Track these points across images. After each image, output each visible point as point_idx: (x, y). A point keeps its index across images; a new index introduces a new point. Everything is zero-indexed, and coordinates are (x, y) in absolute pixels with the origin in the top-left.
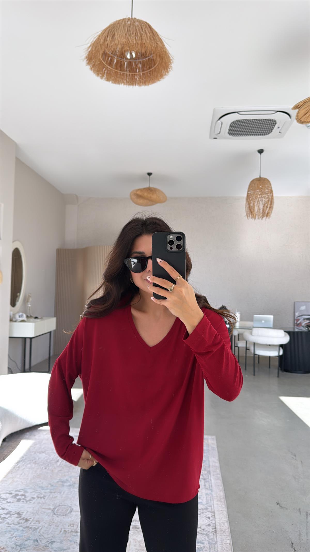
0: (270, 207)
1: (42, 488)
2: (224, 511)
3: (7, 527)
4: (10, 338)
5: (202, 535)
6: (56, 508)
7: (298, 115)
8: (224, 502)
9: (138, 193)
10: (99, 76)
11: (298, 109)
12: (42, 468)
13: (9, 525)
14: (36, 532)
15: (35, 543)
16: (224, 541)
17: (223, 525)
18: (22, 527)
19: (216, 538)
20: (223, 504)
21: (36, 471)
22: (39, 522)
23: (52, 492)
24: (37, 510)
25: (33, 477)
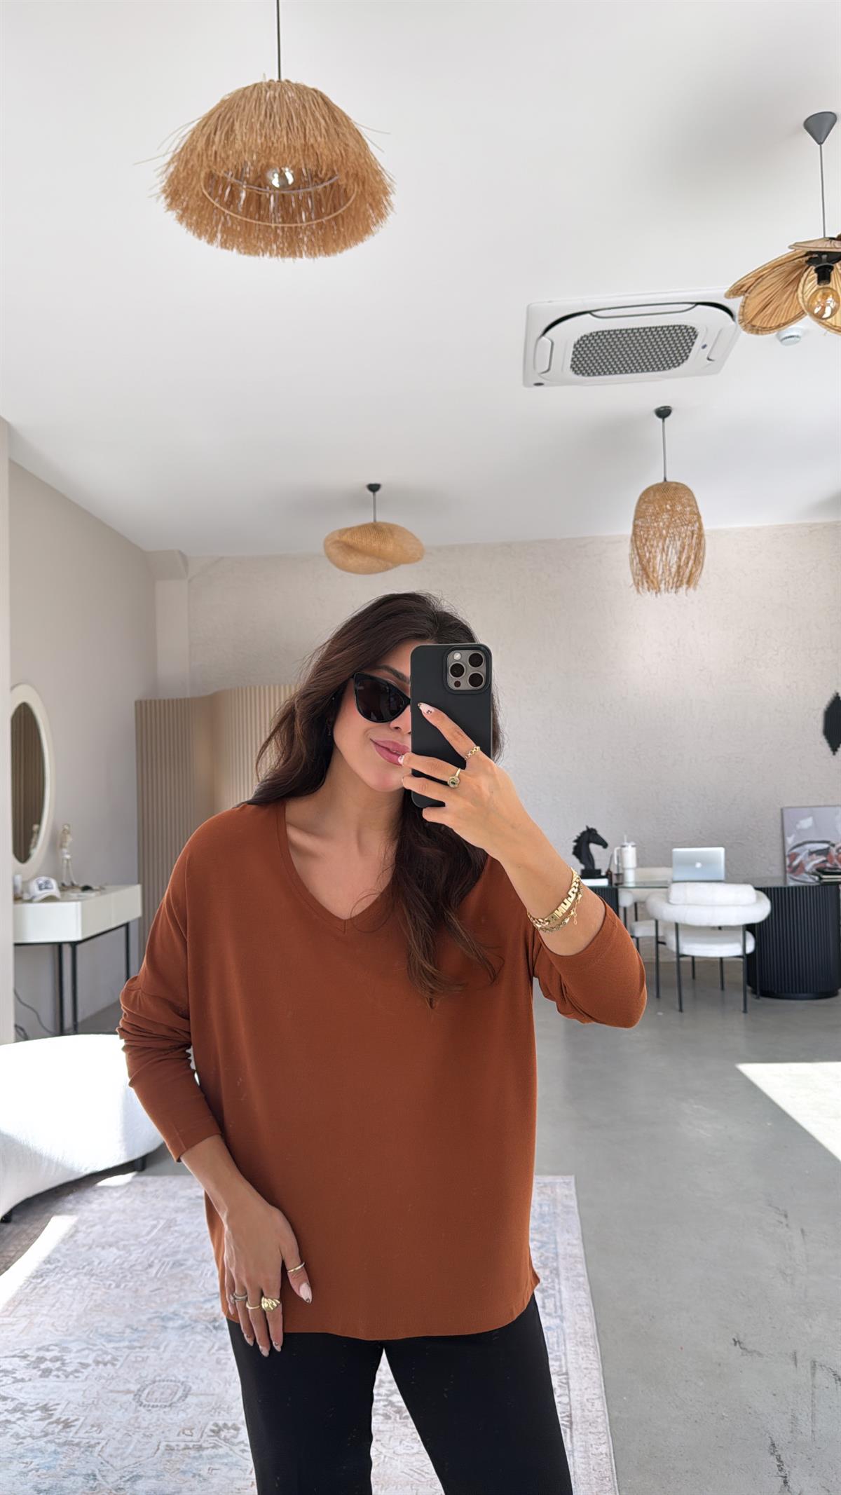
0: (696, 560)
1: (109, 1338)
2: (592, 1369)
3: (15, 1446)
4: (17, 945)
6: (144, 1389)
7: (744, 310)
8: (592, 1346)
9: (345, 538)
10: (203, 237)
11: (744, 295)
12: (110, 1285)
13: (21, 1441)
14: (92, 1456)
15: (88, 1482)
16: (590, 1449)
17: (590, 1407)
18: (55, 1442)
19: (572, 1441)
20: (590, 1353)
21: (92, 1294)
22: (99, 1428)
23: (134, 1348)
24: (95, 1395)
25: (84, 1310)
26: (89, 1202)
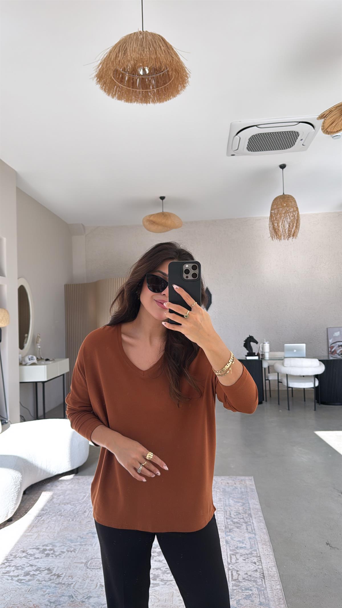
0: (296, 227)
1: (72, 541)
2: (270, 555)
3: (39, 584)
4: (21, 383)
5: (249, 581)
6: (88, 562)
7: (324, 124)
8: (270, 546)
9: (151, 218)
10: (110, 95)
11: (324, 118)
12: (69, 520)
13: (40, 582)
14: (70, 588)
15: (70, 599)
16: (273, 587)
17: (271, 570)
18: (54, 583)
19: (265, 584)
20: (268, 548)
21: (63, 523)
22: (72, 577)
23: (82, 545)
24: (68, 564)
25: (60, 530)
26: (57, 486)
